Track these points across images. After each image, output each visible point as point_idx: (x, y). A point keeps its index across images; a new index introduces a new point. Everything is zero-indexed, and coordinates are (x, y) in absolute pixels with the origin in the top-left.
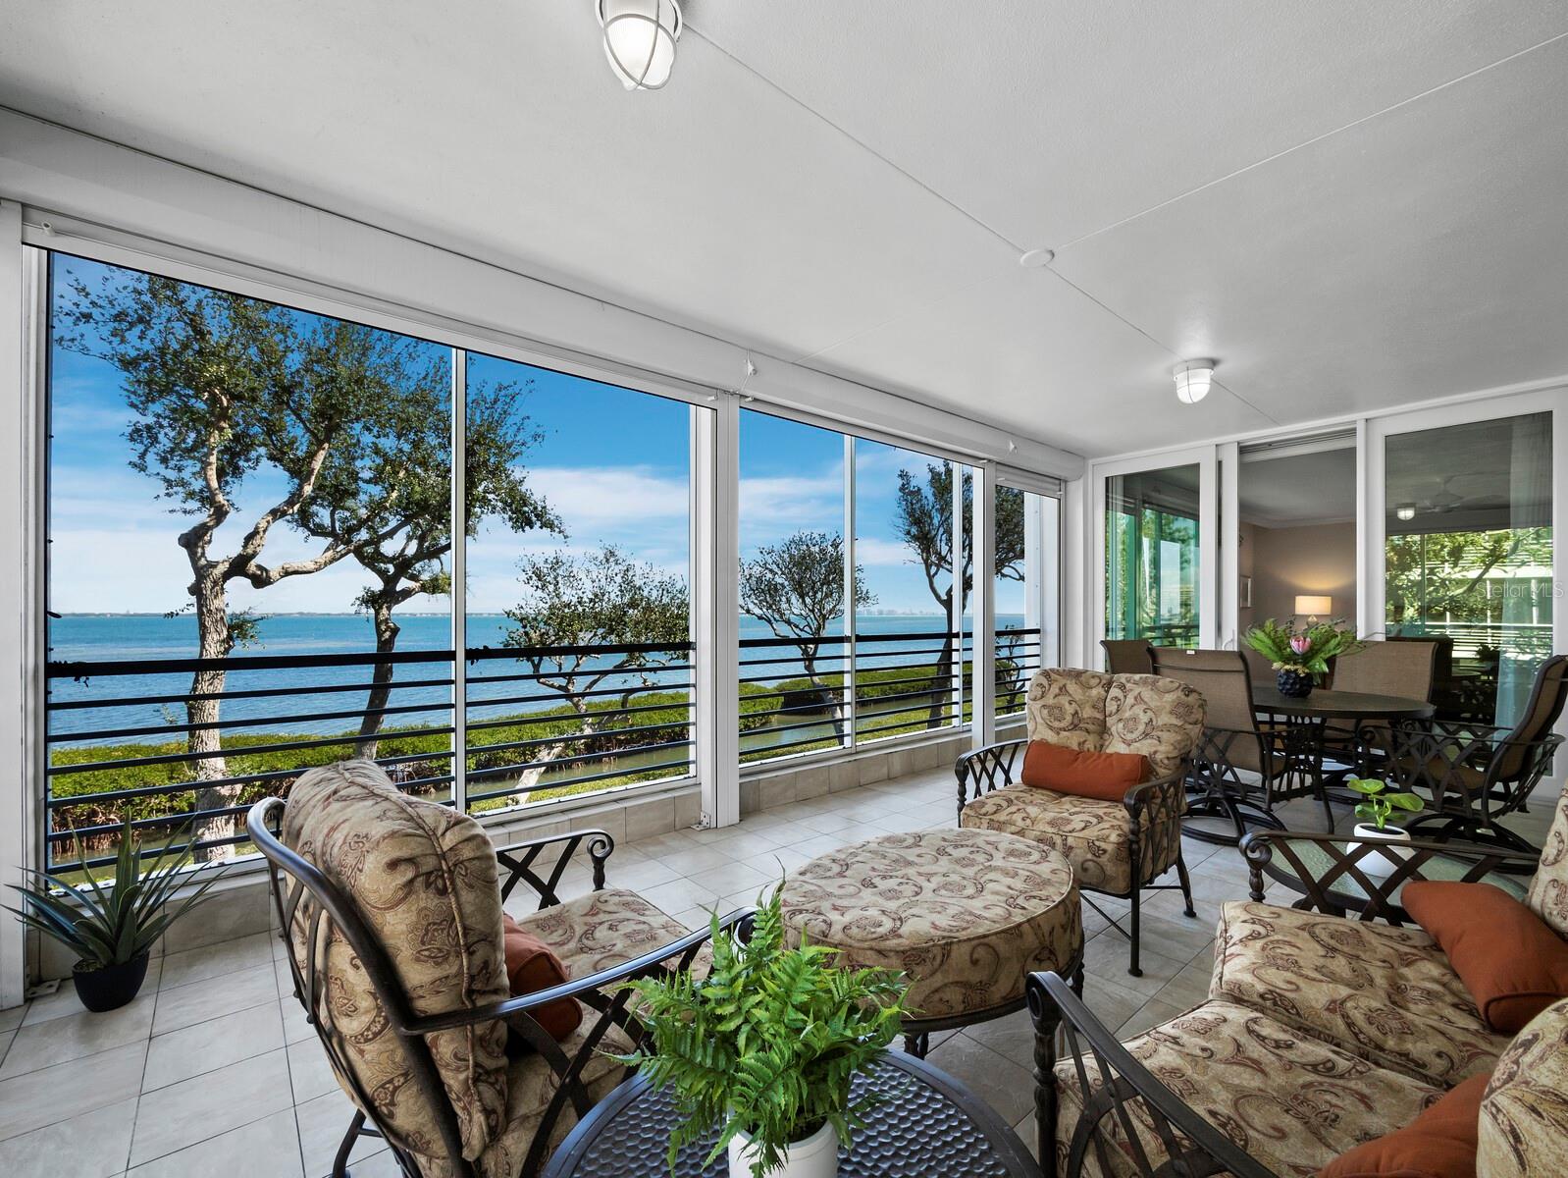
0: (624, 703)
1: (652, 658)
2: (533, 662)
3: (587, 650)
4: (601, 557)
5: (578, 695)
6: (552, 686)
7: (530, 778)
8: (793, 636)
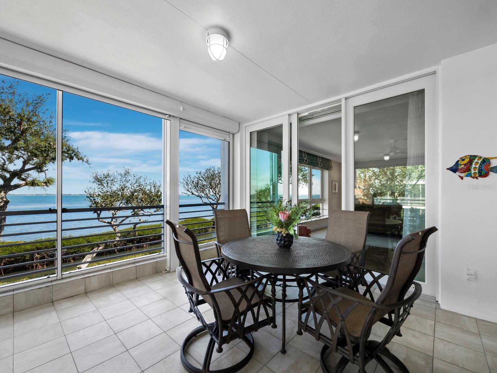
0: (134, 228)
1: (147, 211)
2: (97, 213)
3: (120, 209)
4: (123, 174)
5: (115, 225)
6: (105, 222)
7: (88, 258)
8: (208, 202)
